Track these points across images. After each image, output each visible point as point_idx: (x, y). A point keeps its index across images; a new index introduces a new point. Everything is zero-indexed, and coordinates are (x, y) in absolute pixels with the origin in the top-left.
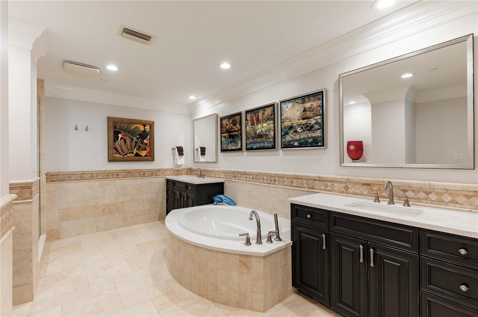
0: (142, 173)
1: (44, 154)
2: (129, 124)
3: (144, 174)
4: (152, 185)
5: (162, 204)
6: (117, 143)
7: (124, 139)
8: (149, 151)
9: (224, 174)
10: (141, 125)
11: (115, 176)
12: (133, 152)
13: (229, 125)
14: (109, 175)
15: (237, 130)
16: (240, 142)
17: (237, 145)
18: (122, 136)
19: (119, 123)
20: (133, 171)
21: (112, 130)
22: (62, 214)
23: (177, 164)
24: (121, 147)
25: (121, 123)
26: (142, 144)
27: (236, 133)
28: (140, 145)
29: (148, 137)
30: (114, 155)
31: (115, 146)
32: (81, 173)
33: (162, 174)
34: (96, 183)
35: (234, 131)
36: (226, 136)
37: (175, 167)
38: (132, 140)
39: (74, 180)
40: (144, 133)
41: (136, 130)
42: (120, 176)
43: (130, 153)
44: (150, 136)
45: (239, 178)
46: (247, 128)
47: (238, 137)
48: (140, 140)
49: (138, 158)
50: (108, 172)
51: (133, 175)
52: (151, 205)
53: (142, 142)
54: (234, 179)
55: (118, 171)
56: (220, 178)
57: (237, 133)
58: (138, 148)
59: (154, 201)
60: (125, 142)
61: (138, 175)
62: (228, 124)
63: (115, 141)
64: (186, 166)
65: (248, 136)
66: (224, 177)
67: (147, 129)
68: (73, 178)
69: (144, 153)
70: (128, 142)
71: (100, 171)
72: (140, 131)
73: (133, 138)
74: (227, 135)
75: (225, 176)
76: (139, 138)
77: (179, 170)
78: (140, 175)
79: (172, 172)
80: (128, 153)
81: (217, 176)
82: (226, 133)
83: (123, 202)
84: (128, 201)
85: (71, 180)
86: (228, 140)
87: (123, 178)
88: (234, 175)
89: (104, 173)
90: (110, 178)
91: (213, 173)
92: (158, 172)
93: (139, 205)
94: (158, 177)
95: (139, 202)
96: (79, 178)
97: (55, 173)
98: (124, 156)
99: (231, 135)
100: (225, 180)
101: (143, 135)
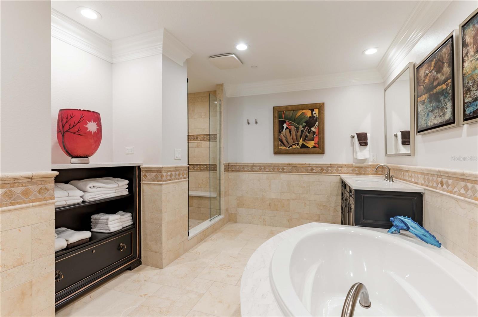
0: (310, 168)
1: (223, 147)
2: (295, 111)
3: (312, 170)
4: (322, 184)
5: (335, 210)
6: (282, 134)
7: (289, 129)
8: (318, 142)
9: (423, 176)
10: (308, 110)
11: (281, 170)
12: (299, 143)
13: (429, 75)
14: (275, 169)
15: (443, 79)
16: (449, 105)
17: (444, 114)
18: (287, 125)
19: (284, 112)
20: (299, 165)
21: (277, 121)
22: (238, 201)
23: (357, 159)
24: (286, 138)
25: (286, 111)
26: (309, 133)
27: (442, 87)
28: (306, 135)
29: (317, 124)
30: (279, 147)
31: (280, 138)
32: (252, 165)
33: (335, 171)
34: (264, 176)
35: (439, 85)
36: (424, 101)
37: (356, 163)
38: (298, 129)
39: (247, 171)
40: (311, 119)
41: (302, 117)
42: (285, 171)
43: (295, 144)
44: (318, 123)
45: (450, 188)
46: (466, 64)
47: (446, 95)
48: (307, 128)
49: (304, 150)
50: (274, 165)
51: (299, 170)
52: (320, 209)
53: (309, 130)
54: (440, 190)
55: (283, 165)
56: (416, 183)
57: (444, 86)
58: (304, 138)
59: (324, 206)
60: (290, 132)
61: (305, 171)
62: (427, 74)
63: (280, 132)
64: (375, 162)
65: (468, 83)
66: (423, 182)
67: (315, 113)
68: (246, 169)
69: (311, 144)
70: (293, 132)
71: (267, 164)
72: (307, 118)
73: (299, 127)
74: (427, 98)
75: (425, 182)
76: (306, 126)
77: (362, 167)
78: (307, 170)
79: (351, 169)
80: (293, 145)
81: (413, 180)
82: (424, 95)
83: (288, 200)
84: (293, 200)
85: (244, 171)
86: (429, 106)
87: (288, 172)
88: (440, 180)
89: (270, 166)
90: (275, 172)
91: (407, 174)
92: (330, 168)
93: (305, 207)
94: (330, 174)
95: (305, 203)
96: (250, 170)
97: (234, 163)
98: (289, 148)
99: (433, 94)
100: (425, 189)
101: (311, 122)
